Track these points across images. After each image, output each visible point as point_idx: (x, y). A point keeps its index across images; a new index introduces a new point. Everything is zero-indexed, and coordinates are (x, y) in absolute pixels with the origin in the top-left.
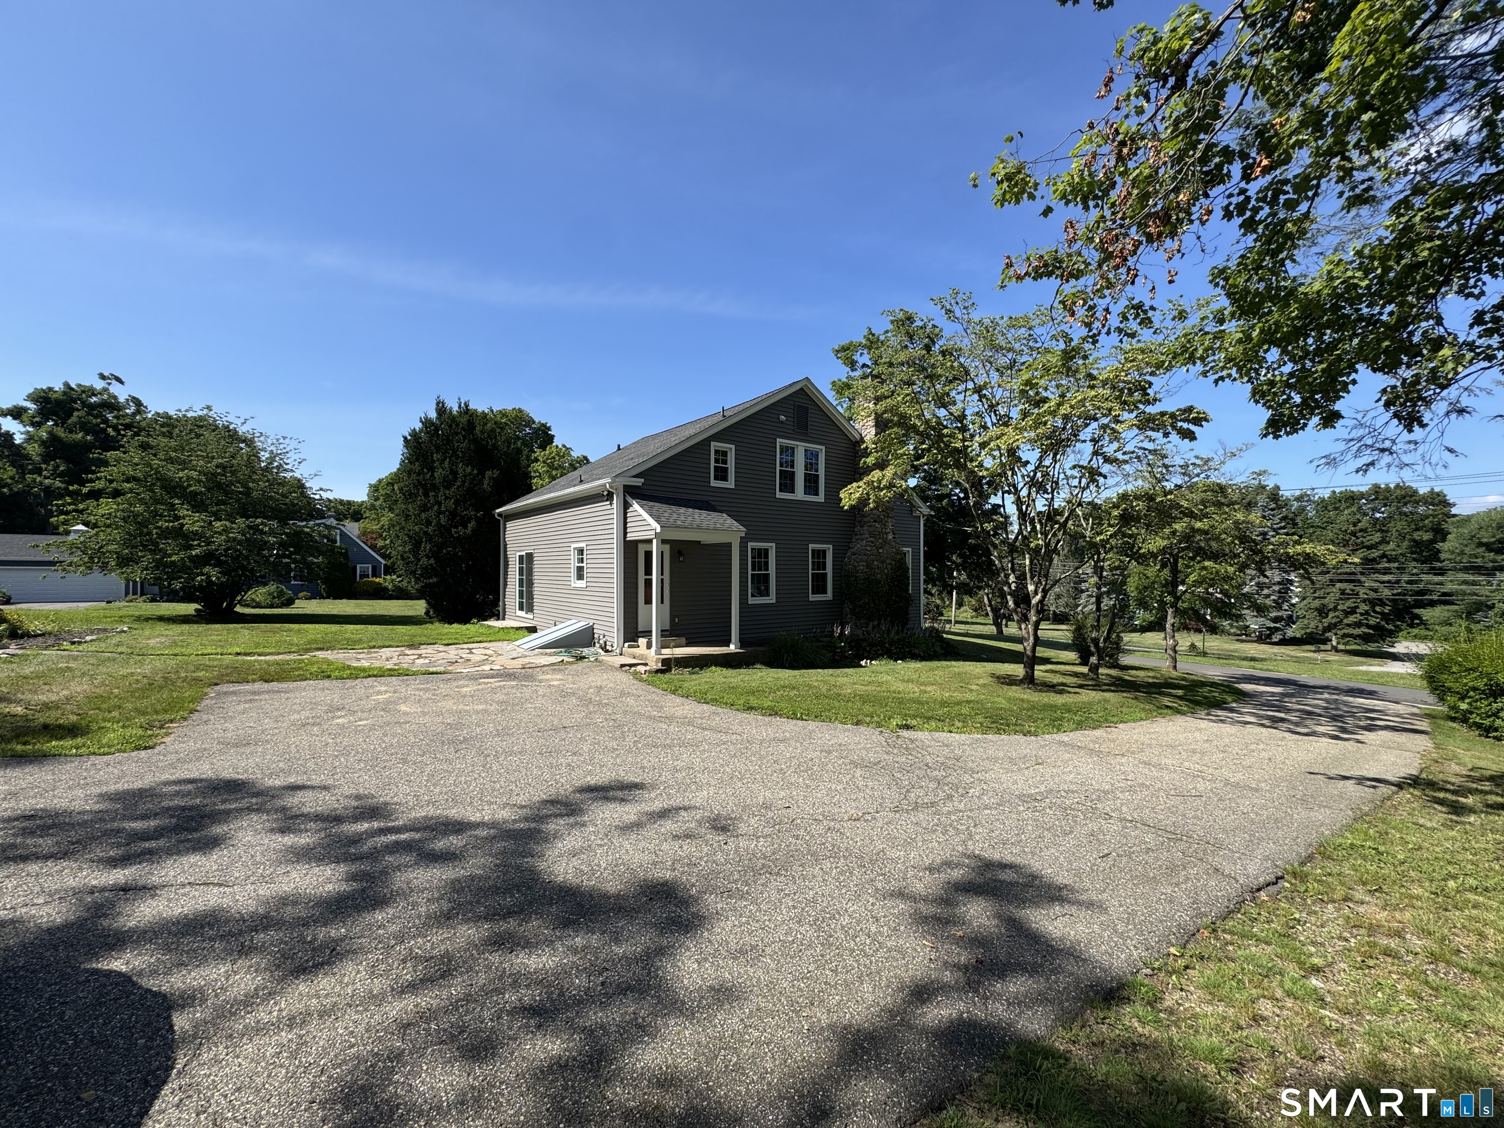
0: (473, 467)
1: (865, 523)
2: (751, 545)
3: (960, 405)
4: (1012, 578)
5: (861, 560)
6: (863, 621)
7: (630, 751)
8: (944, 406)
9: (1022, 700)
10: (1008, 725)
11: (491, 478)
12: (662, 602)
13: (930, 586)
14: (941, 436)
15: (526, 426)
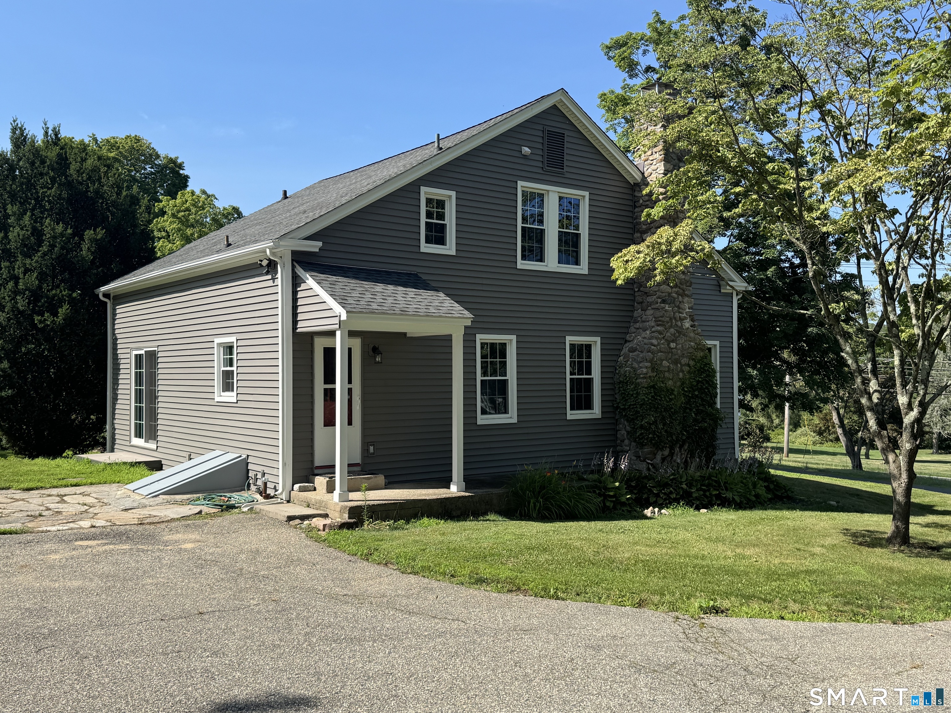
0: (66, 224)
1: (650, 304)
2: (480, 338)
3: (792, 127)
4: (873, 385)
5: (644, 360)
6: (647, 450)
7: (298, 649)
8: (769, 128)
9: (891, 570)
10: (869, 608)
11: (91, 240)
12: (350, 423)
13: (749, 397)
14: (762, 173)
15: (145, 162)
